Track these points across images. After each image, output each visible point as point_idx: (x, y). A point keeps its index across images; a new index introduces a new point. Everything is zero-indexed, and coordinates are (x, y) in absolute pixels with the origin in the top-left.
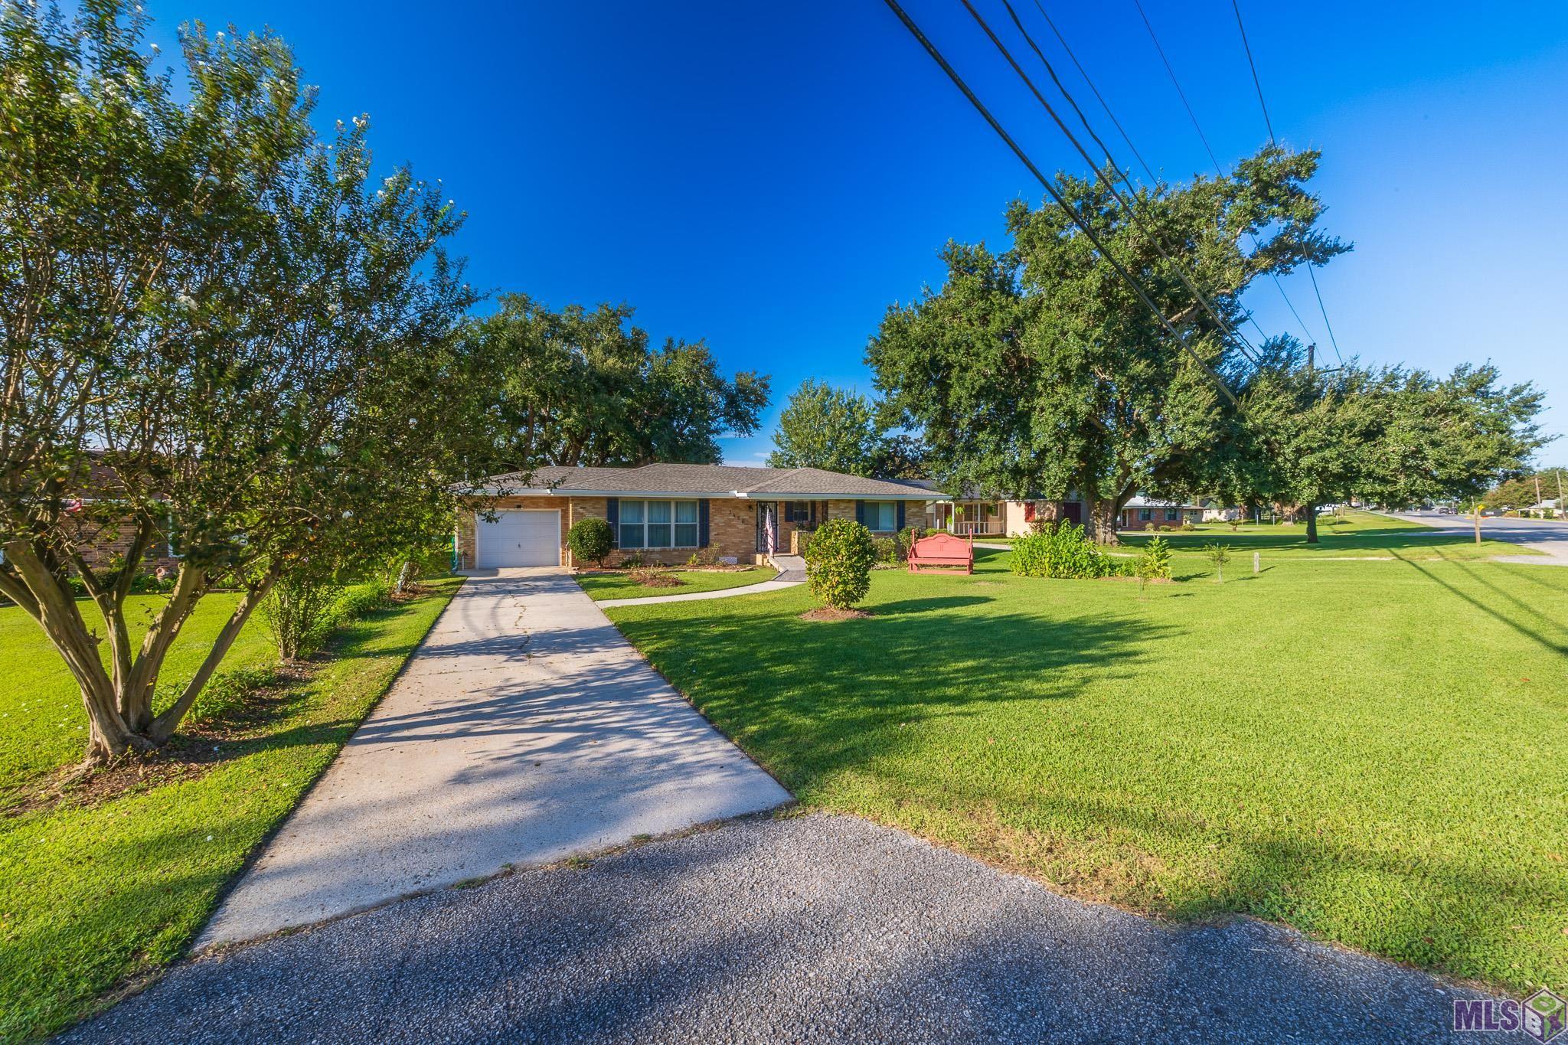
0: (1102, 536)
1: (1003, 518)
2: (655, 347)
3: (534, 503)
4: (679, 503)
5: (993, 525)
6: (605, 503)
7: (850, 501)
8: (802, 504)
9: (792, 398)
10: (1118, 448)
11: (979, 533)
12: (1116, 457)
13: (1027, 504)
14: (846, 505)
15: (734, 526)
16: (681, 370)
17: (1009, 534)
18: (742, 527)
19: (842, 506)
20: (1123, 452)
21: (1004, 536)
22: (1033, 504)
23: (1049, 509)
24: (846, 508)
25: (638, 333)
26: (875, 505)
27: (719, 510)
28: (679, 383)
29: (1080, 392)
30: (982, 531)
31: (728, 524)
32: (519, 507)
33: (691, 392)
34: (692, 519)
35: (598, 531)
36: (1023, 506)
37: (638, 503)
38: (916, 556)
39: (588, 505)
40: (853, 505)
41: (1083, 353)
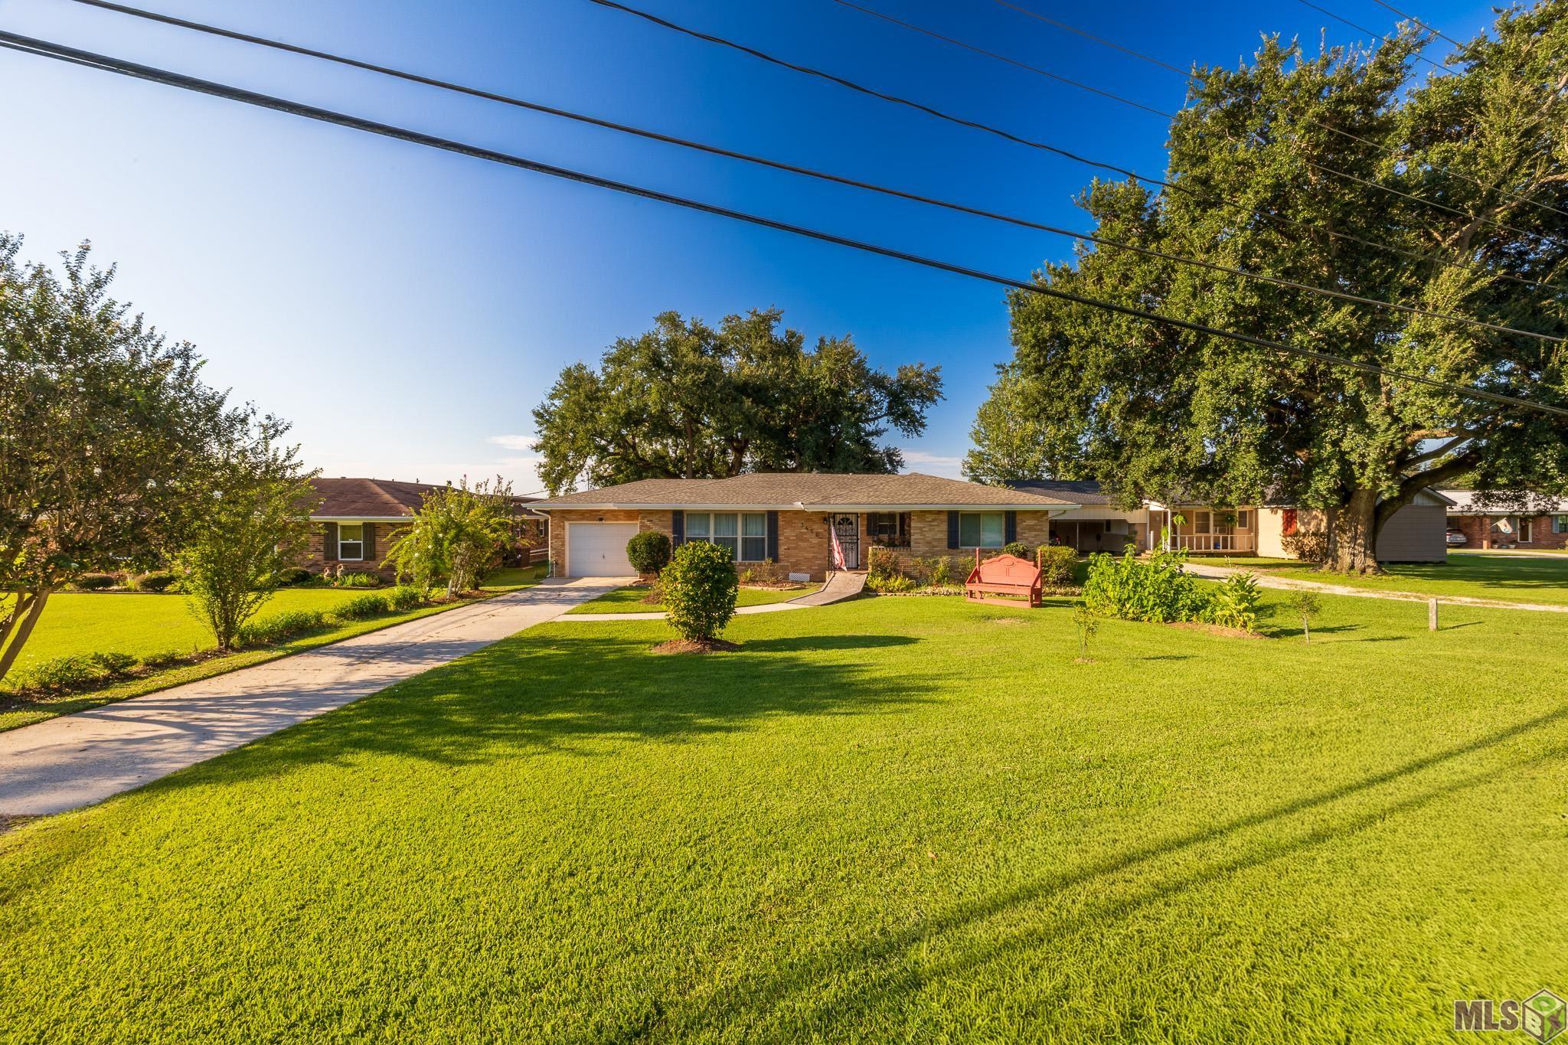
0: (1348, 560)
1: (1254, 530)
2: (808, 349)
3: (614, 516)
4: (747, 516)
5: (1240, 539)
6: (670, 516)
7: (940, 512)
8: (891, 516)
9: (991, 389)
10: (1333, 433)
11: (1212, 550)
12: (1329, 448)
13: (1285, 511)
14: (933, 517)
15: (806, 540)
16: (824, 371)
17: (1261, 552)
18: (815, 541)
19: (930, 518)
20: (1341, 440)
21: (1254, 555)
22: (1293, 511)
23: (1316, 517)
24: (933, 521)
25: (792, 335)
26: (974, 518)
27: (789, 523)
28: (824, 384)
29: (1239, 362)
30: (1225, 547)
31: (800, 538)
32: (601, 519)
33: (836, 393)
34: (759, 531)
35: (650, 544)
36: (1280, 512)
37: (704, 515)
38: (980, 581)
39: (655, 518)
40: (945, 517)
41: (1230, 307)
